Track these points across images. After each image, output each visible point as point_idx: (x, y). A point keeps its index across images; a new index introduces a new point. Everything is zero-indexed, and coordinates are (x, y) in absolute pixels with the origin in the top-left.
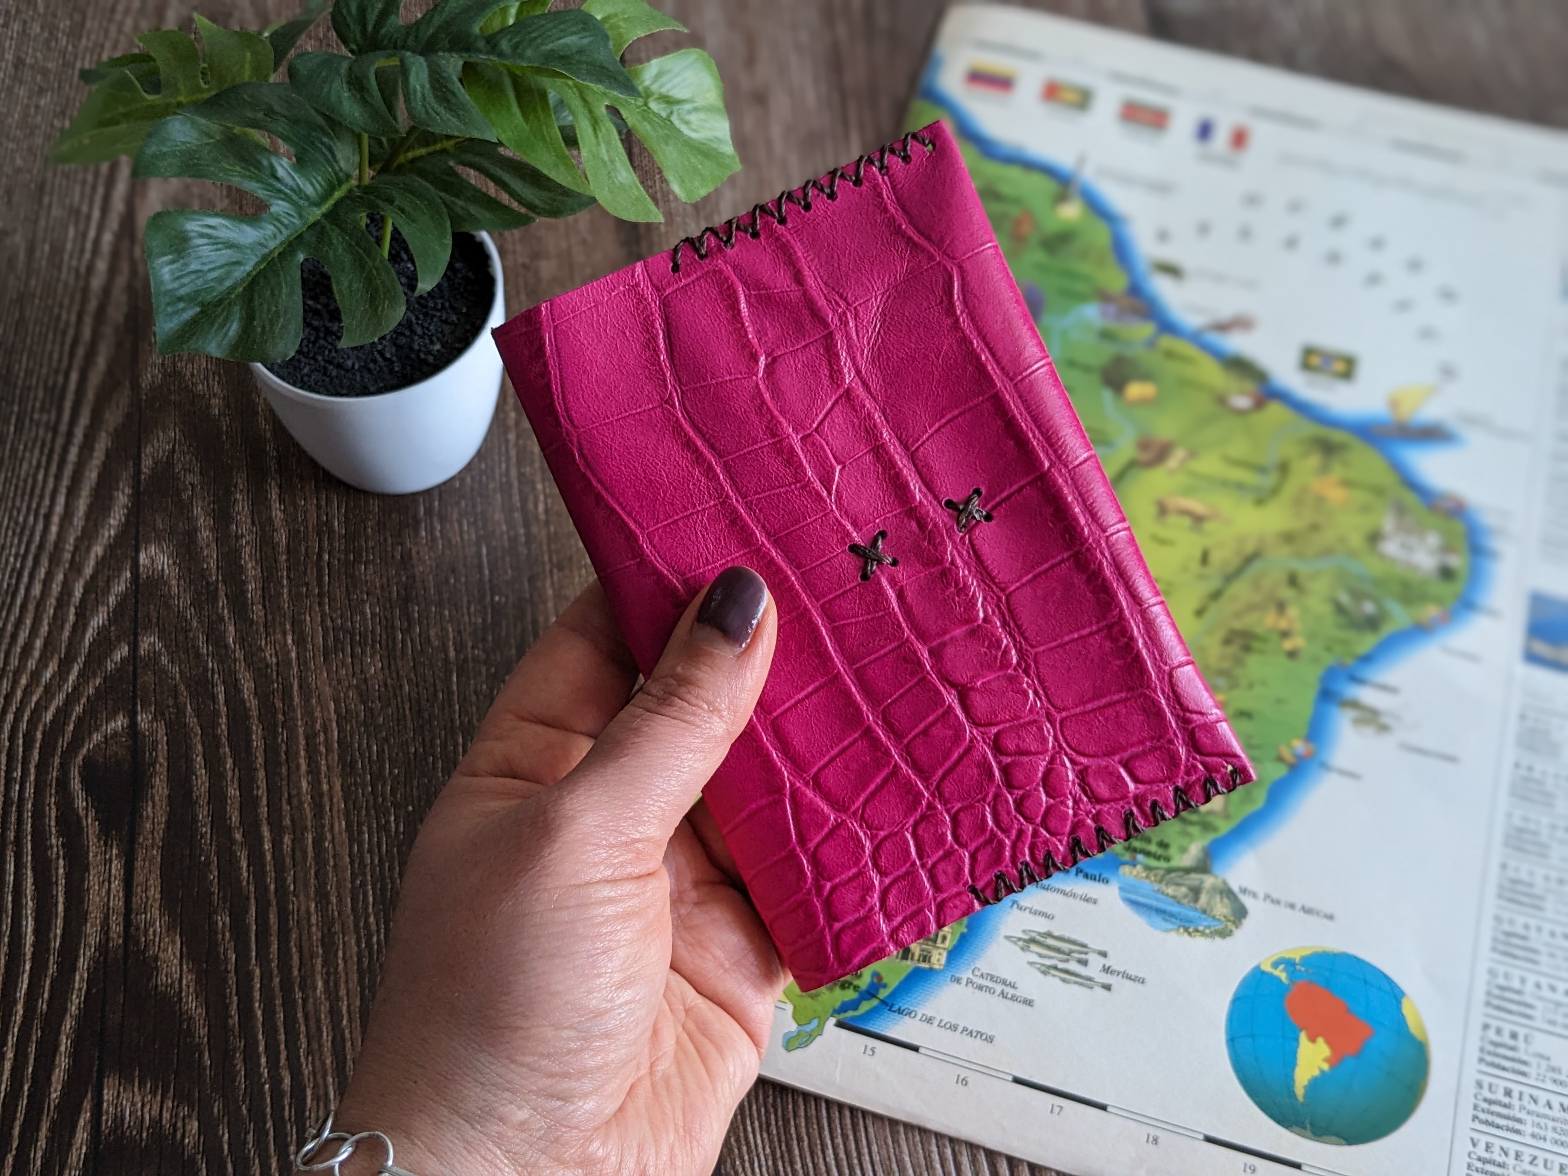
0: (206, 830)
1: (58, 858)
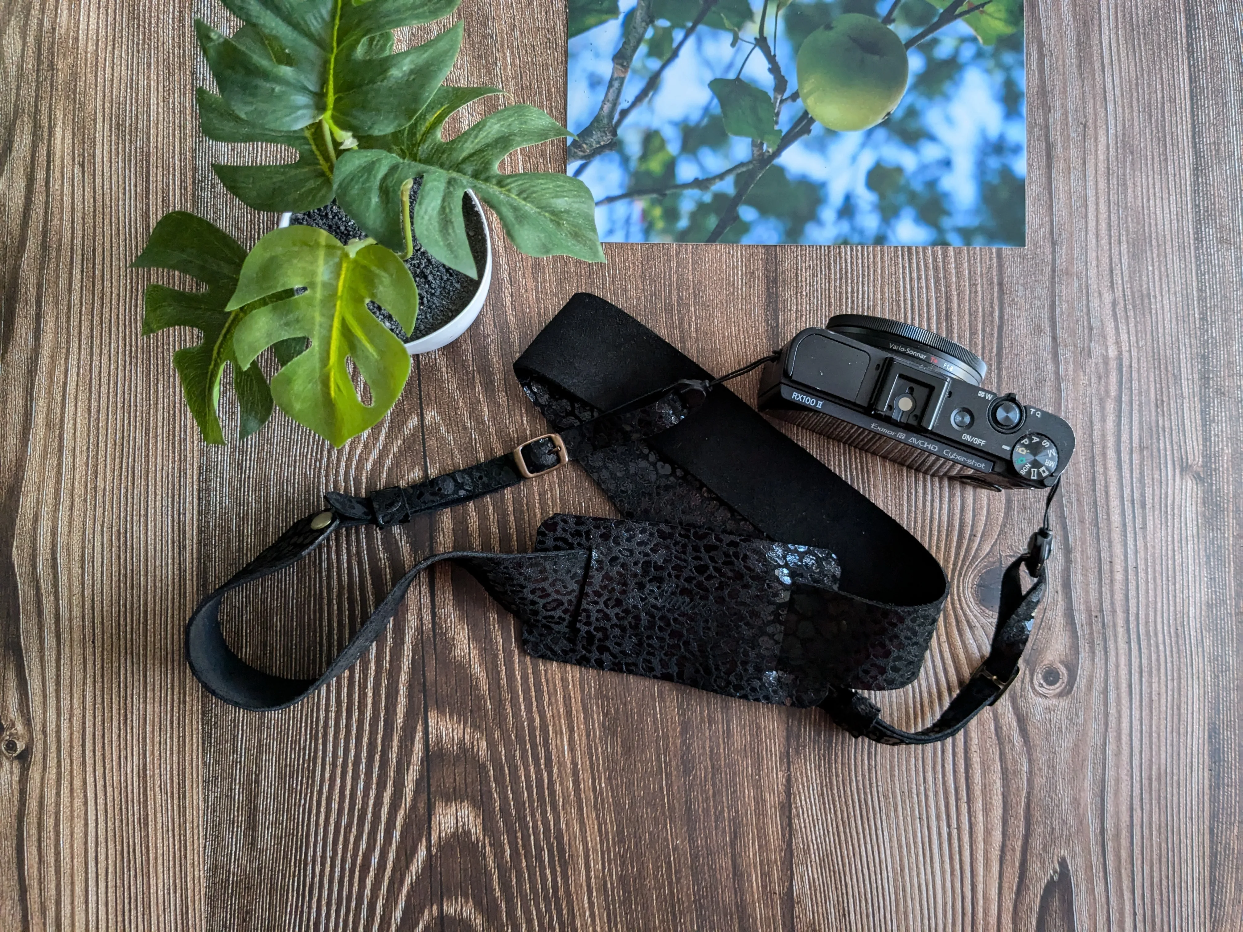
1: (385, 568)
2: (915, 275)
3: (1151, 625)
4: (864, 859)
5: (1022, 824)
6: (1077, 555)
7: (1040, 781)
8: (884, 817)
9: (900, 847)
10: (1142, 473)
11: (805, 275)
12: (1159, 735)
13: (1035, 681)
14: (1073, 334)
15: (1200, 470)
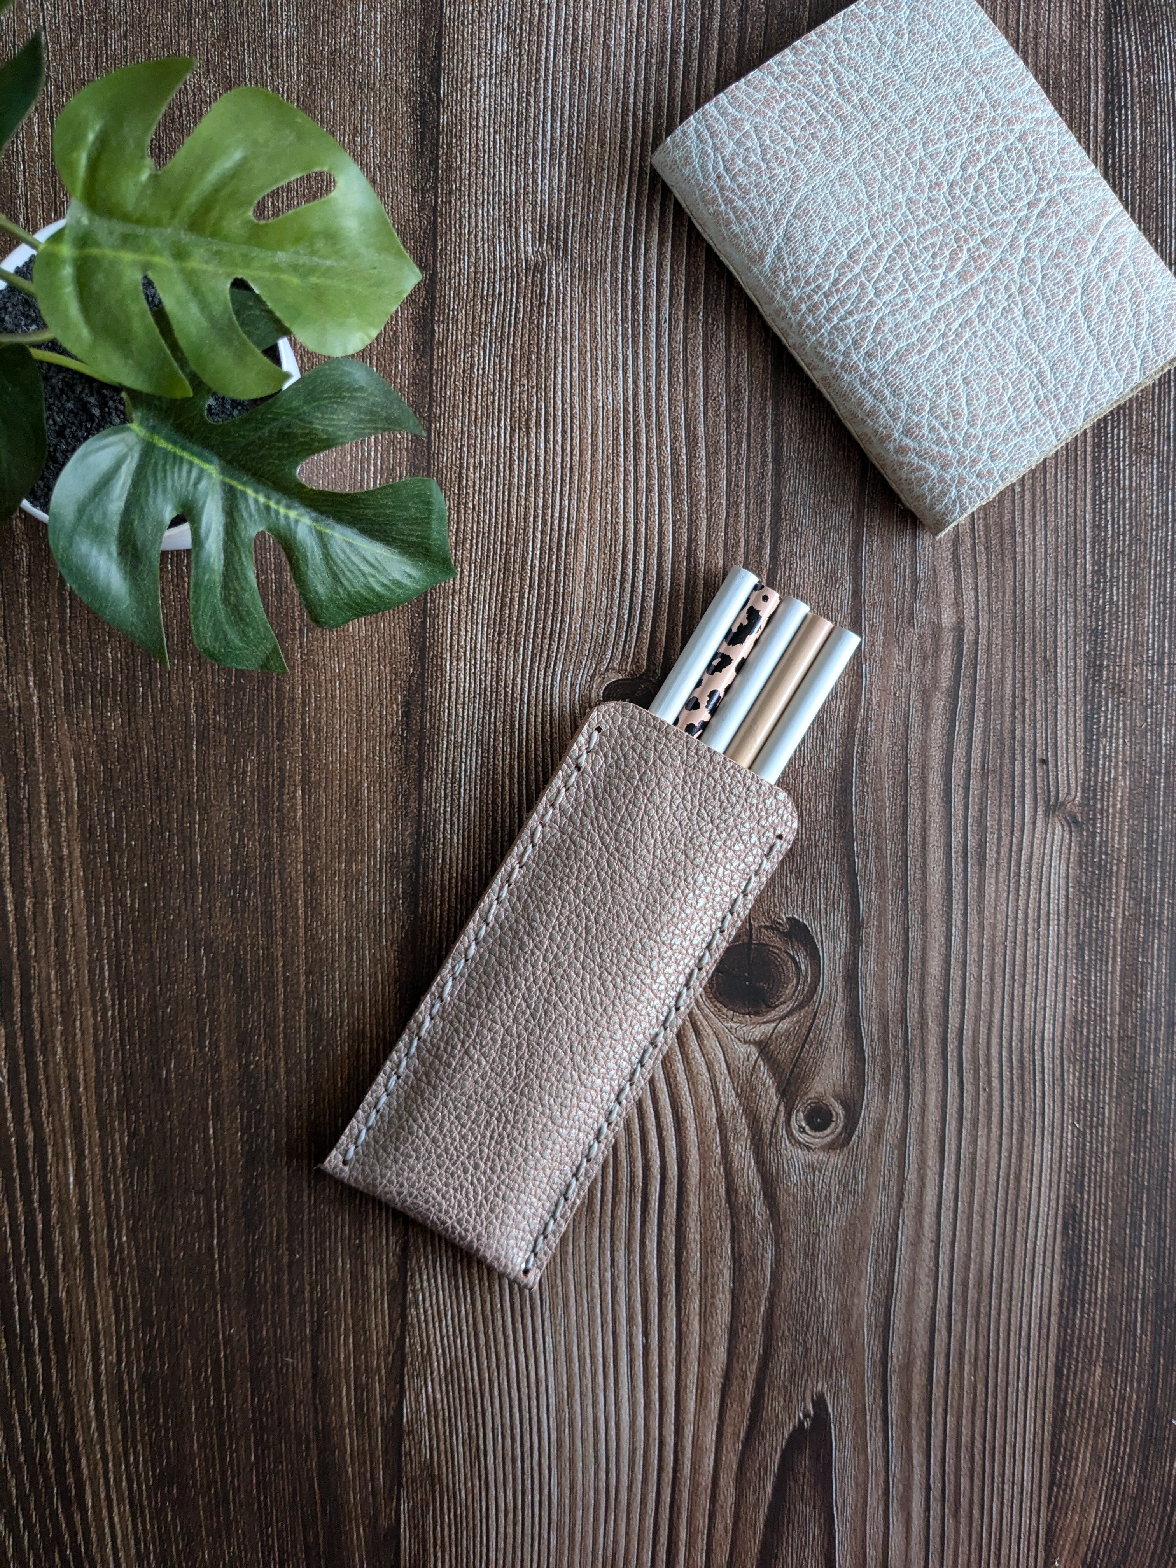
2: (643, 484)
3: (982, 1046)
4: (513, 1375)
5: (759, 1339)
6: (870, 934)
7: (790, 1276)
8: (547, 1314)
9: (569, 1360)
10: (982, 811)
11: (474, 476)
12: (983, 1217)
13: (793, 1123)
14: (886, 587)
15: (1077, 810)
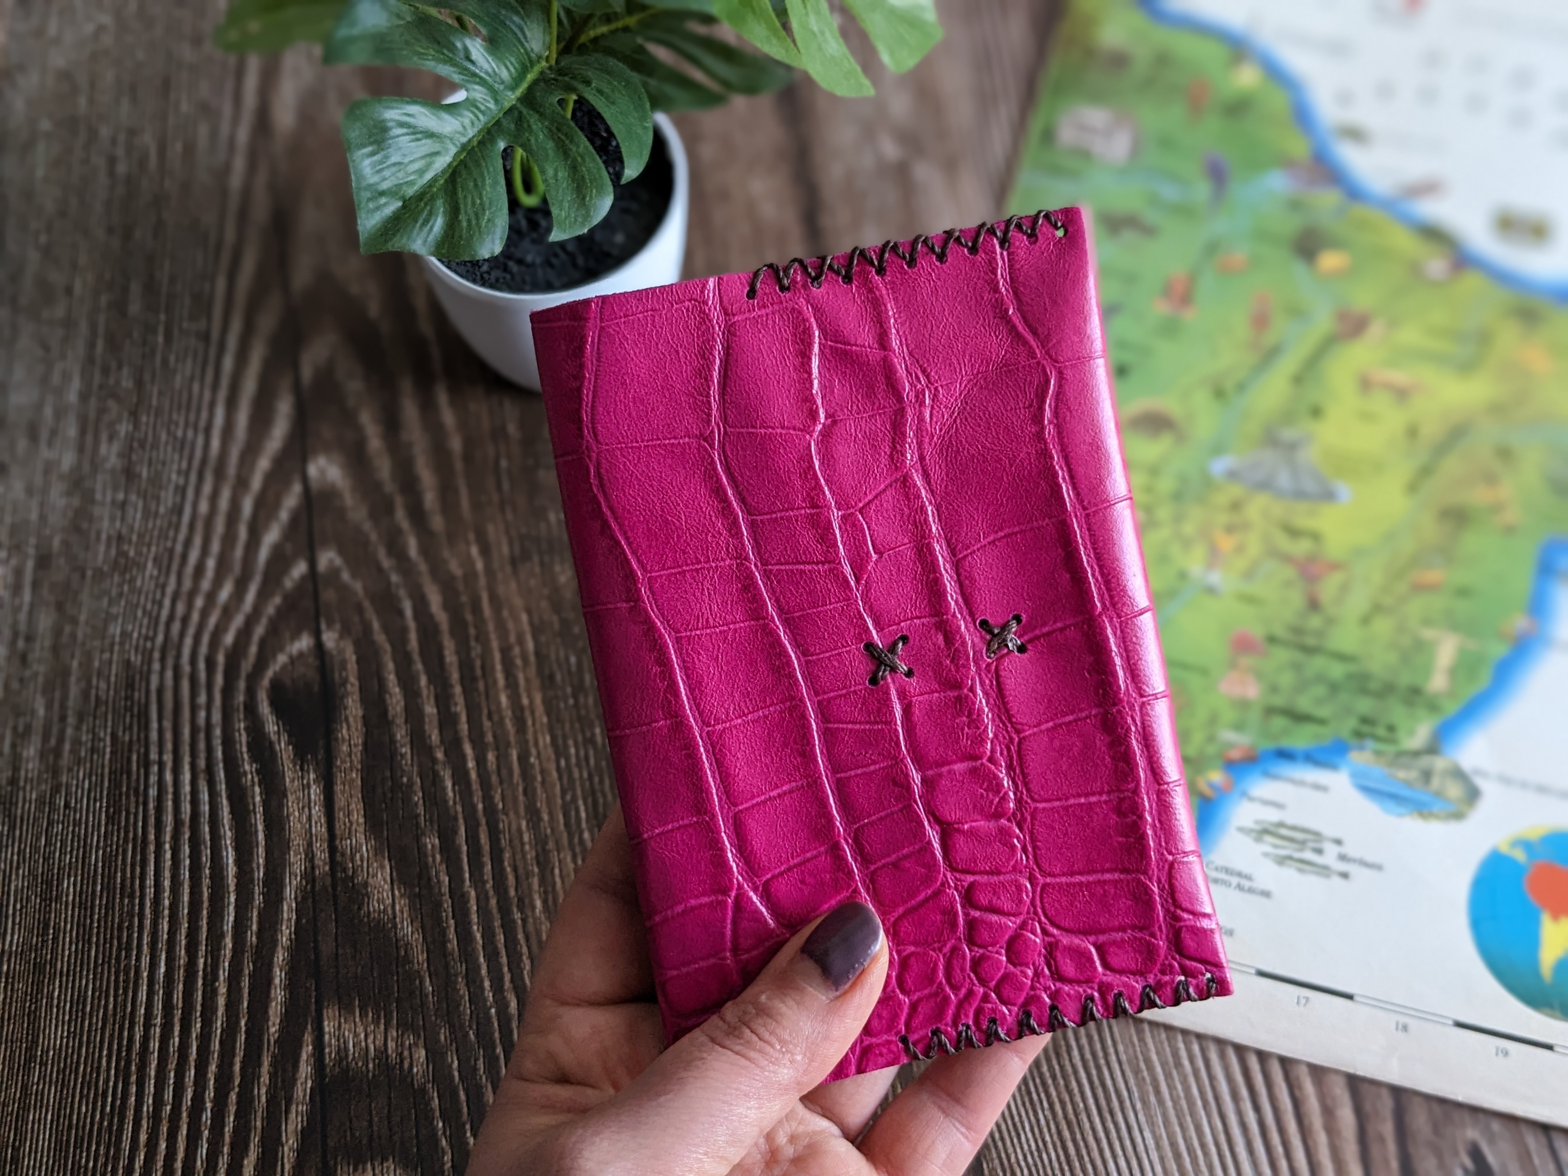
0: (406, 750)
1: (253, 785)
